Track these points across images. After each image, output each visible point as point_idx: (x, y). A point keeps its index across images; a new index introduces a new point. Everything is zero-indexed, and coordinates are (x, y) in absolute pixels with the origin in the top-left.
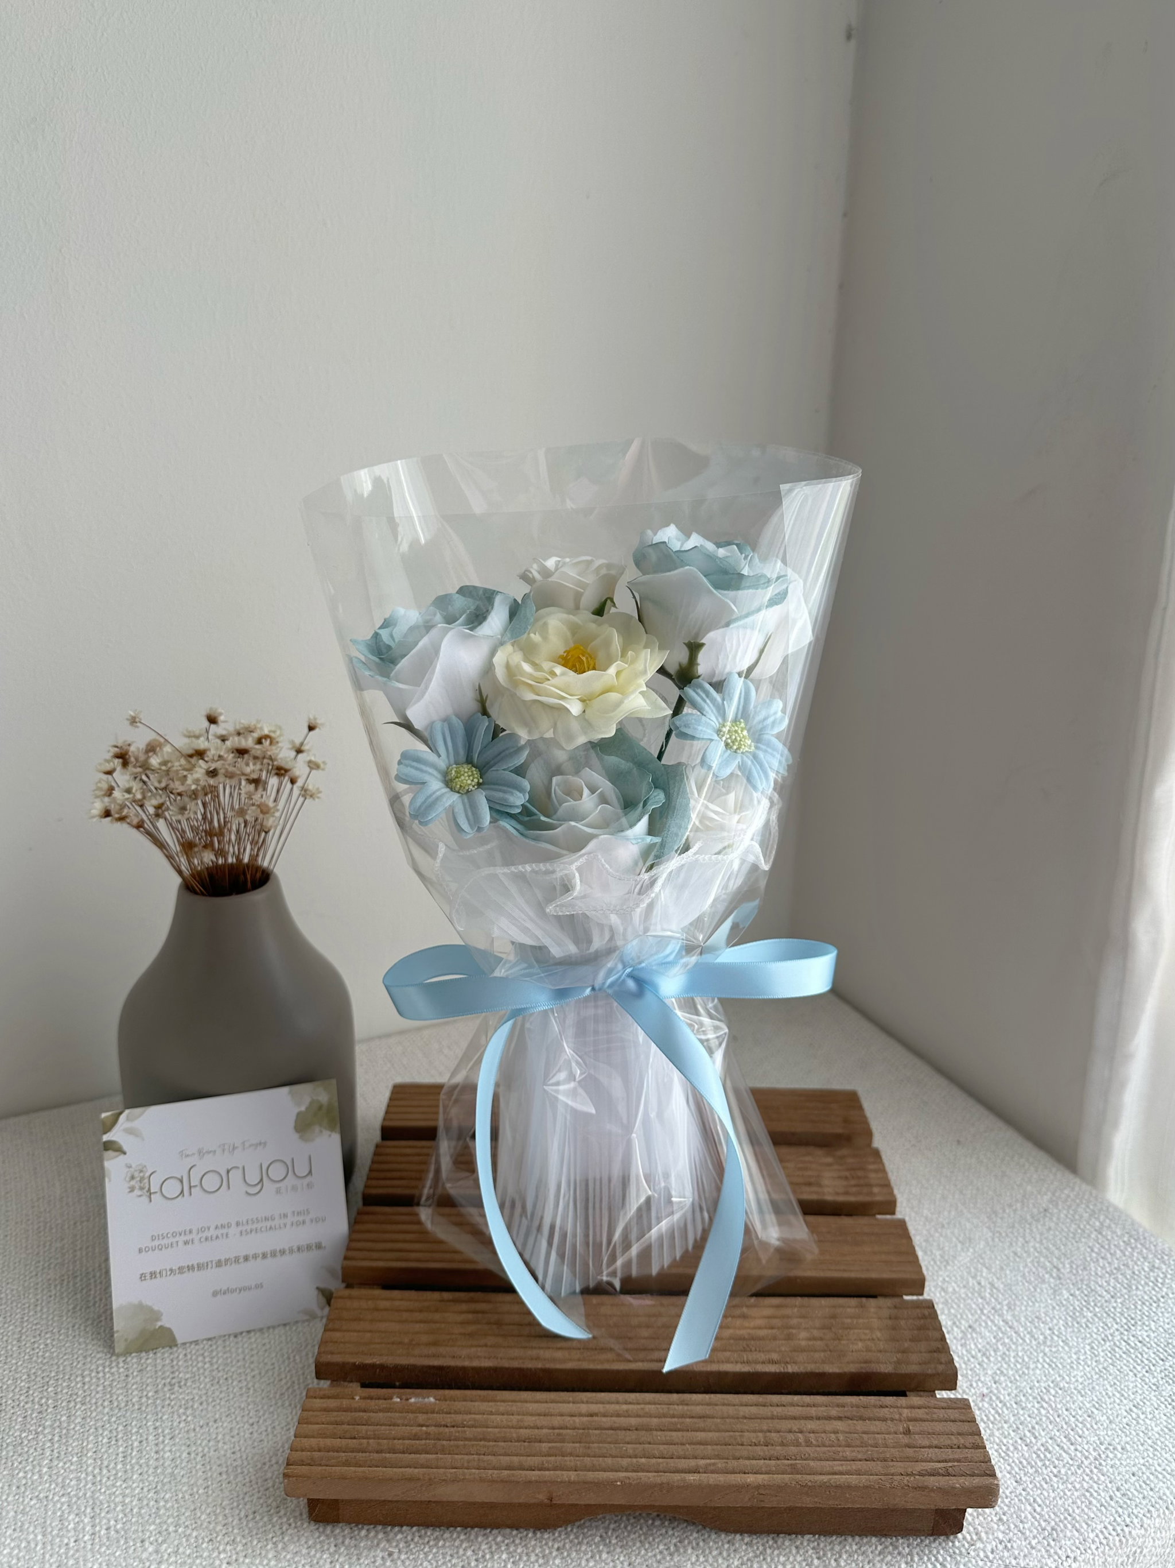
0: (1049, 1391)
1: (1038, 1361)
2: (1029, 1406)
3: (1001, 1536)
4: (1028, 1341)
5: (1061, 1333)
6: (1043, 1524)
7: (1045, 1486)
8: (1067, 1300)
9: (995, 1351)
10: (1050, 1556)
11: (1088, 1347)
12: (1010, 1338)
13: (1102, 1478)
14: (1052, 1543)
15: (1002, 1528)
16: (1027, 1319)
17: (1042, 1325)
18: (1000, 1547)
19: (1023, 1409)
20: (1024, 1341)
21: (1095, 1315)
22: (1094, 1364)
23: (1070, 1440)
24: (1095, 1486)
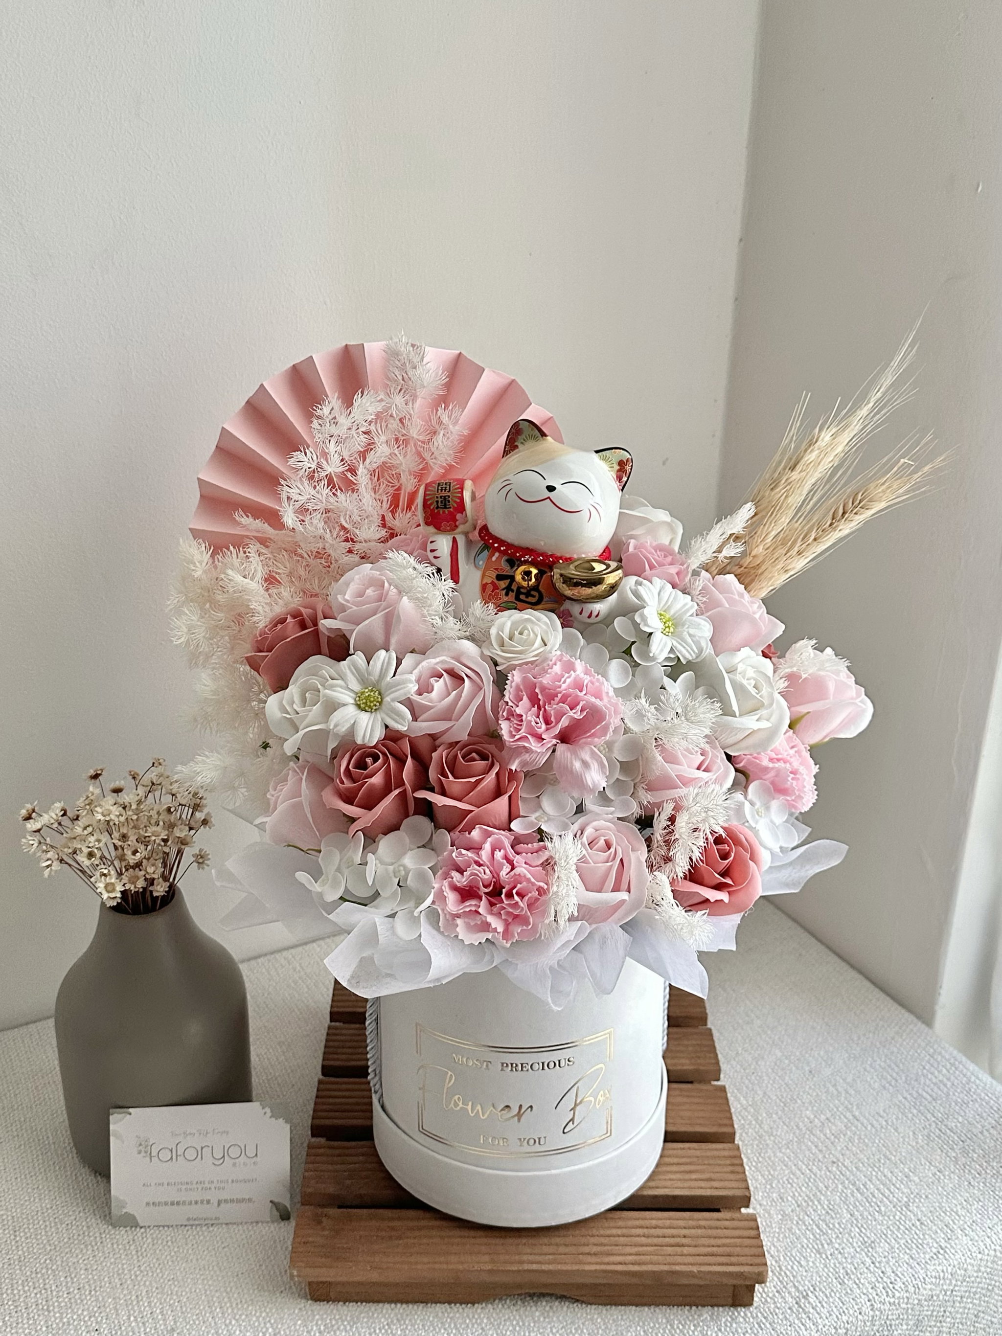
0: (879, 1161)
1: (875, 1142)
2: (864, 1169)
3: (837, 1246)
4: (869, 1127)
5: (892, 1122)
6: (866, 1239)
7: (870, 1217)
8: (900, 1102)
9: (844, 1135)
10: (868, 1256)
11: (911, 1133)
12: (856, 1127)
13: (909, 1213)
14: (870, 1250)
15: (838, 1241)
16: (870, 1114)
17: (880, 1119)
18: (836, 1252)
19: (860, 1171)
20: (866, 1128)
21: (920, 1111)
22: (914, 1144)
23: (890, 1191)
24: (903, 1218)
